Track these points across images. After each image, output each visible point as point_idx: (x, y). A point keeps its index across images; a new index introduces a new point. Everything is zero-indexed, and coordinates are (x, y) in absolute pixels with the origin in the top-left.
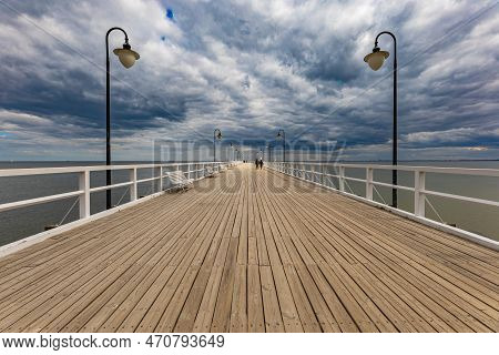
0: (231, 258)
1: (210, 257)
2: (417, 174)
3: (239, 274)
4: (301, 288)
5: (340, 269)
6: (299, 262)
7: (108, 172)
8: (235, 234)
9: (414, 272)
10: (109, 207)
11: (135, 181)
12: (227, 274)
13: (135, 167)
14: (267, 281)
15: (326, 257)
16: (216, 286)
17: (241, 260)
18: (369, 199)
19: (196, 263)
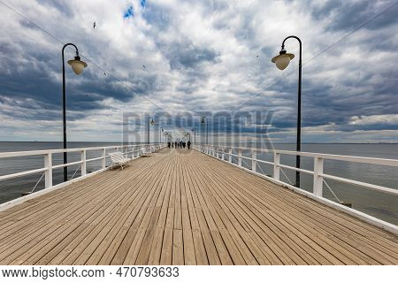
0: (153, 222)
1: (137, 221)
2: (316, 160)
3: (158, 234)
4: (202, 247)
7: (65, 153)
8: (159, 205)
9: (298, 241)
10: (66, 180)
11: (84, 160)
12: (149, 233)
13: (85, 149)
14: (178, 241)
16: (140, 242)
17: (160, 224)
18: (276, 179)
19: (127, 225)
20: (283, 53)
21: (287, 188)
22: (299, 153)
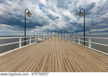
0: (49, 56)
1: (45, 56)
3: (50, 60)
5: (72, 59)
6: (63, 57)
7: (25, 38)
8: (50, 51)
10: (25, 45)
11: (30, 40)
12: (48, 59)
13: (31, 37)
14: (56, 61)
15: (69, 56)
16: (45, 62)
17: (51, 56)
18: (79, 44)
19: (42, 57)
20: (80, 13)
21: (82, 46)
22: (85, 37)
